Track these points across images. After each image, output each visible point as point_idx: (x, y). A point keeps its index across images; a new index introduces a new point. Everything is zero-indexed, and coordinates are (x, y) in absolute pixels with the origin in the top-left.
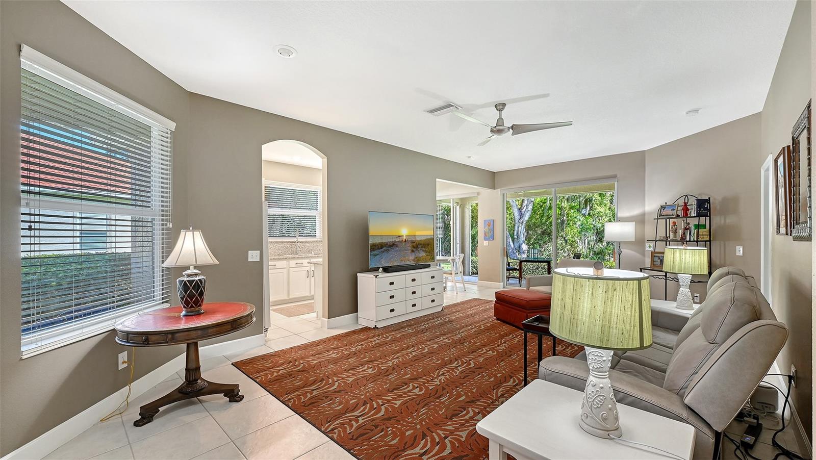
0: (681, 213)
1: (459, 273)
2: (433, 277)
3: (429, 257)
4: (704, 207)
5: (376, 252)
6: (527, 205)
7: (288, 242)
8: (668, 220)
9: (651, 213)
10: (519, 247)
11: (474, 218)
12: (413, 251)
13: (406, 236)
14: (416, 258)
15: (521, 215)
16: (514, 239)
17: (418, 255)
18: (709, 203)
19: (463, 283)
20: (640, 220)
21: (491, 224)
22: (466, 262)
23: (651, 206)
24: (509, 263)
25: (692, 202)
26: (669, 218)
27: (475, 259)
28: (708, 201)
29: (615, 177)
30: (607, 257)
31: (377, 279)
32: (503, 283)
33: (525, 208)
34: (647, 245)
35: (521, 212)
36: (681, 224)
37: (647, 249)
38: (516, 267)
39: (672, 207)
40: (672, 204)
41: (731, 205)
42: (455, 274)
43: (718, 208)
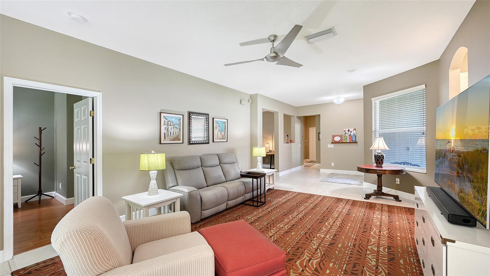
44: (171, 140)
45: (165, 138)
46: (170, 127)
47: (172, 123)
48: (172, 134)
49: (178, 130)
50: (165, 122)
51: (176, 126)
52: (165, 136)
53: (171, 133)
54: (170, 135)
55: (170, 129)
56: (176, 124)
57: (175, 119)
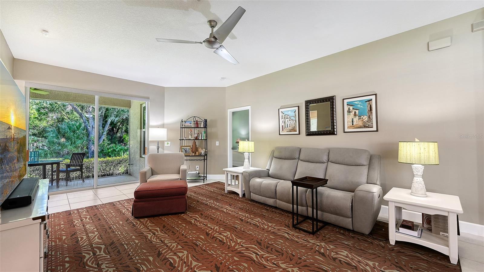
18: (207, 122)
26: (188, 128)
29: (148, 98)
34: (166, 143)
37: (166, 145)
39: (190, 122)
40: (186, 120)
44: (288, 132)
45: (283, 130)
46: (287, 120)
47: (288, 116)
48: (289, 126)
49: (294, 122)
50: (282, 117)
51: (292, 118)
52: (283, 129)
53: (287, 126)
54: (287, 127)
55: (287, 121)
56: (291, 117)
57: (291, 112)
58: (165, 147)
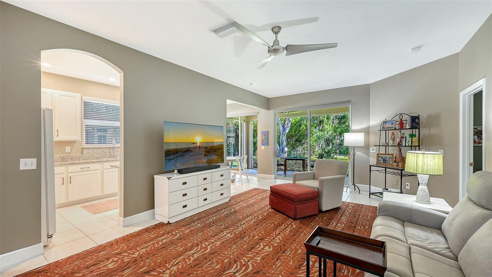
0: (397, 127)
1: (244, 169)
2: (222, 175)
3: (220, 159)
4: (415, 122)
5: (171, 157)
6: (288, 123)
7: (106, 148)
8: (387, 131)
9: (374, 127)
10: (283, 149)
11: (255, 131)
12: (206, 155)
13: (200, 142)
14: (209, 160)
15: (284, 129)
16: (280, 144)
17: (210, 158)
18: (419, 119)
19: (247, 175)
20: (367, 131)
21: (266, 134)
22: (250, 160)
23: (375, 121)
24: (278, 160)
25: (406, 118)
26: (388, 130)
27: (256, 158)
28: (418, 118)
29: (349, 102)
30: (332, 155)
31: (170, 181)
32: (274, 175)
33: (286, 125)
34: (371, 148)
35: (284, 127)
36: (398, 134)
37: (371, 152)
38: (282, 163)
39: (392, 122)
40: (390, 120)
41: (434, 120)
42: (241, 170)
43: (424, 122)
58: (370, 154)
